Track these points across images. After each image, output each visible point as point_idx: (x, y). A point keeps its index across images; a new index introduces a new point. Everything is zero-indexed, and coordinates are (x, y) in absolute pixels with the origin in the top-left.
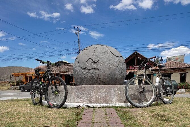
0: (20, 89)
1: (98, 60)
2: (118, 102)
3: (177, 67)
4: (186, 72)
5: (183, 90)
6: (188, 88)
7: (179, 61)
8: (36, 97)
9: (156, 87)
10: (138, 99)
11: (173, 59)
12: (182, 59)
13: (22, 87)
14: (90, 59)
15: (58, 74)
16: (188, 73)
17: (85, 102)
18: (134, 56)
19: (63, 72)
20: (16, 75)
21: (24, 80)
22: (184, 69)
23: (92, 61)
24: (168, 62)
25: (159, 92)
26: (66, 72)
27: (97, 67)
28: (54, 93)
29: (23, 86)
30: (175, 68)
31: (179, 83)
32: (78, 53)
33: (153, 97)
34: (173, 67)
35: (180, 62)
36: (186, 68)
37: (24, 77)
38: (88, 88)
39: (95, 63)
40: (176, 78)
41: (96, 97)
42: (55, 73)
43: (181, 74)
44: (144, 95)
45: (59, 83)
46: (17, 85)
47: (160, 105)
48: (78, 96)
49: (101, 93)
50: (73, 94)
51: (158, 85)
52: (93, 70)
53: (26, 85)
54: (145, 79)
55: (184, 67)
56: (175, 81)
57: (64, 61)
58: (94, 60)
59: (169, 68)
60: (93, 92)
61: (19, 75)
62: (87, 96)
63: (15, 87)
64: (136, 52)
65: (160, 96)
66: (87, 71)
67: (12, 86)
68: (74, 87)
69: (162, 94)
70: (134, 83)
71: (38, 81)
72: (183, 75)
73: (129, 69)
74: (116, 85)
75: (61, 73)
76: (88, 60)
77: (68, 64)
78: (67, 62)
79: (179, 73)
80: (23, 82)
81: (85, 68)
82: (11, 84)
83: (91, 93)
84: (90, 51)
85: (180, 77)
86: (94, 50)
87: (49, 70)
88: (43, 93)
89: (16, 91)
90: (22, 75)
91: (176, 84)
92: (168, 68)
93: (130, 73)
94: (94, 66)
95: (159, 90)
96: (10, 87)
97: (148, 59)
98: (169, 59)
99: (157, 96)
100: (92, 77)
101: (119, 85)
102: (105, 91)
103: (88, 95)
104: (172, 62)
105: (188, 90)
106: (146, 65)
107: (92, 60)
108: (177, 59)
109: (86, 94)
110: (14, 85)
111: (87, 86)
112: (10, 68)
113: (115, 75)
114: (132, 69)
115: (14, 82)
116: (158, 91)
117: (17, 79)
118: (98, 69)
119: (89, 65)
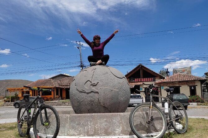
0: (15, 105)
1: (98, 83)
2: (121, 134)
3: (184, 80)
4: (196, 85)
5: (195, 104)
6: (199, 102)
7: (185, 73)
8: (23, 127)
9: (166, 114)
10: (145, 129)
11: (180, 70)
12: (189, 71)
13: (17, 103)
14: (89, 82)
15: (58, 87)
16: (197, 85)
17: (81, 135)
18: (139, 68)
19: (63, 86)
20: (11, 90)
21: (20, 95)
22: (193, 81)
23: (91, 84)
24: (175, 74)
25: (170, 120)
26: (67, 86)
27: (97, 90)
28: (44, 125)
29: (18, 101)
30: (183, 81)
31: (189, 96)
32: (79, 66)
33: (164, 127)
34: (181, 80)
35: (187, 73)
36: (195, 80)
37: (21, 91)
38: (85, 117)
39: (94, 85)
40: (185, 91)
41: (95, 128)
42: (55, 87)
43: (191, 87)
44: (153, 126)
45: (59, 98)
46: (12, 101)
47: (173, 136)
48: (73, 128)
49: (101, 123)
50: (67, 125)
51: (168, 112)
52: (92, 93)
53: (21, 101)
54: (152, 106)
55: (192, 79)
56: (184, 95)
57: (65, 74)
58: (93, 83)
59: (177, 81)
60: (91, 122)
61: (15, 90)
62: (84, 127)
63: (9, 103)
64: (140, 65)
65: (172, 125)
66: (85, 94)
67: (6, 102)
68: (69, 116)
69: (174, 122)
70: (141, 97)
71: (27, 109)
72: (193, 88)
73: (134, 82)
74: (119, 113)
75: (62, 87)
76: (86, 83)
77: (69, 77)
78: (68, 75)
79: (188, 86)
80: (19, 98)
81: (83, 91)
82: (4, 100)
83: (89, 124)
84: (88, 73)
85: (189, 89)
86: (93, 71)
87: (39, 97)
88: (31, 123)
89: (10, 108)
90: (18, 89)
91: (186, 98)
92: (175, 81)
93: (136, 86)
94: (94, 89)
95: (170, 117)
96: (3, 103)
97: (154, 84)
98: (175, 71)
99: (168, 124)
100: (91, 101)
101: (122, 113)
102: (106, 121)
103: (86, 126)
104: (179, 74)
105: (200, 103)
106: (151, 90)
107: (91, 82)
108: (183, 71)
109: (83, 124)
110: (9, 101)
111: (84, 114)
112: (7, 81)
113: (118, 99)
114: (137, 82)
115: (8, 98)
116: (168, 118)
117: (12, 94)
118: (98, 93)
119: (87, 88)
